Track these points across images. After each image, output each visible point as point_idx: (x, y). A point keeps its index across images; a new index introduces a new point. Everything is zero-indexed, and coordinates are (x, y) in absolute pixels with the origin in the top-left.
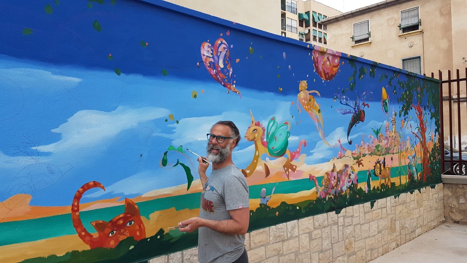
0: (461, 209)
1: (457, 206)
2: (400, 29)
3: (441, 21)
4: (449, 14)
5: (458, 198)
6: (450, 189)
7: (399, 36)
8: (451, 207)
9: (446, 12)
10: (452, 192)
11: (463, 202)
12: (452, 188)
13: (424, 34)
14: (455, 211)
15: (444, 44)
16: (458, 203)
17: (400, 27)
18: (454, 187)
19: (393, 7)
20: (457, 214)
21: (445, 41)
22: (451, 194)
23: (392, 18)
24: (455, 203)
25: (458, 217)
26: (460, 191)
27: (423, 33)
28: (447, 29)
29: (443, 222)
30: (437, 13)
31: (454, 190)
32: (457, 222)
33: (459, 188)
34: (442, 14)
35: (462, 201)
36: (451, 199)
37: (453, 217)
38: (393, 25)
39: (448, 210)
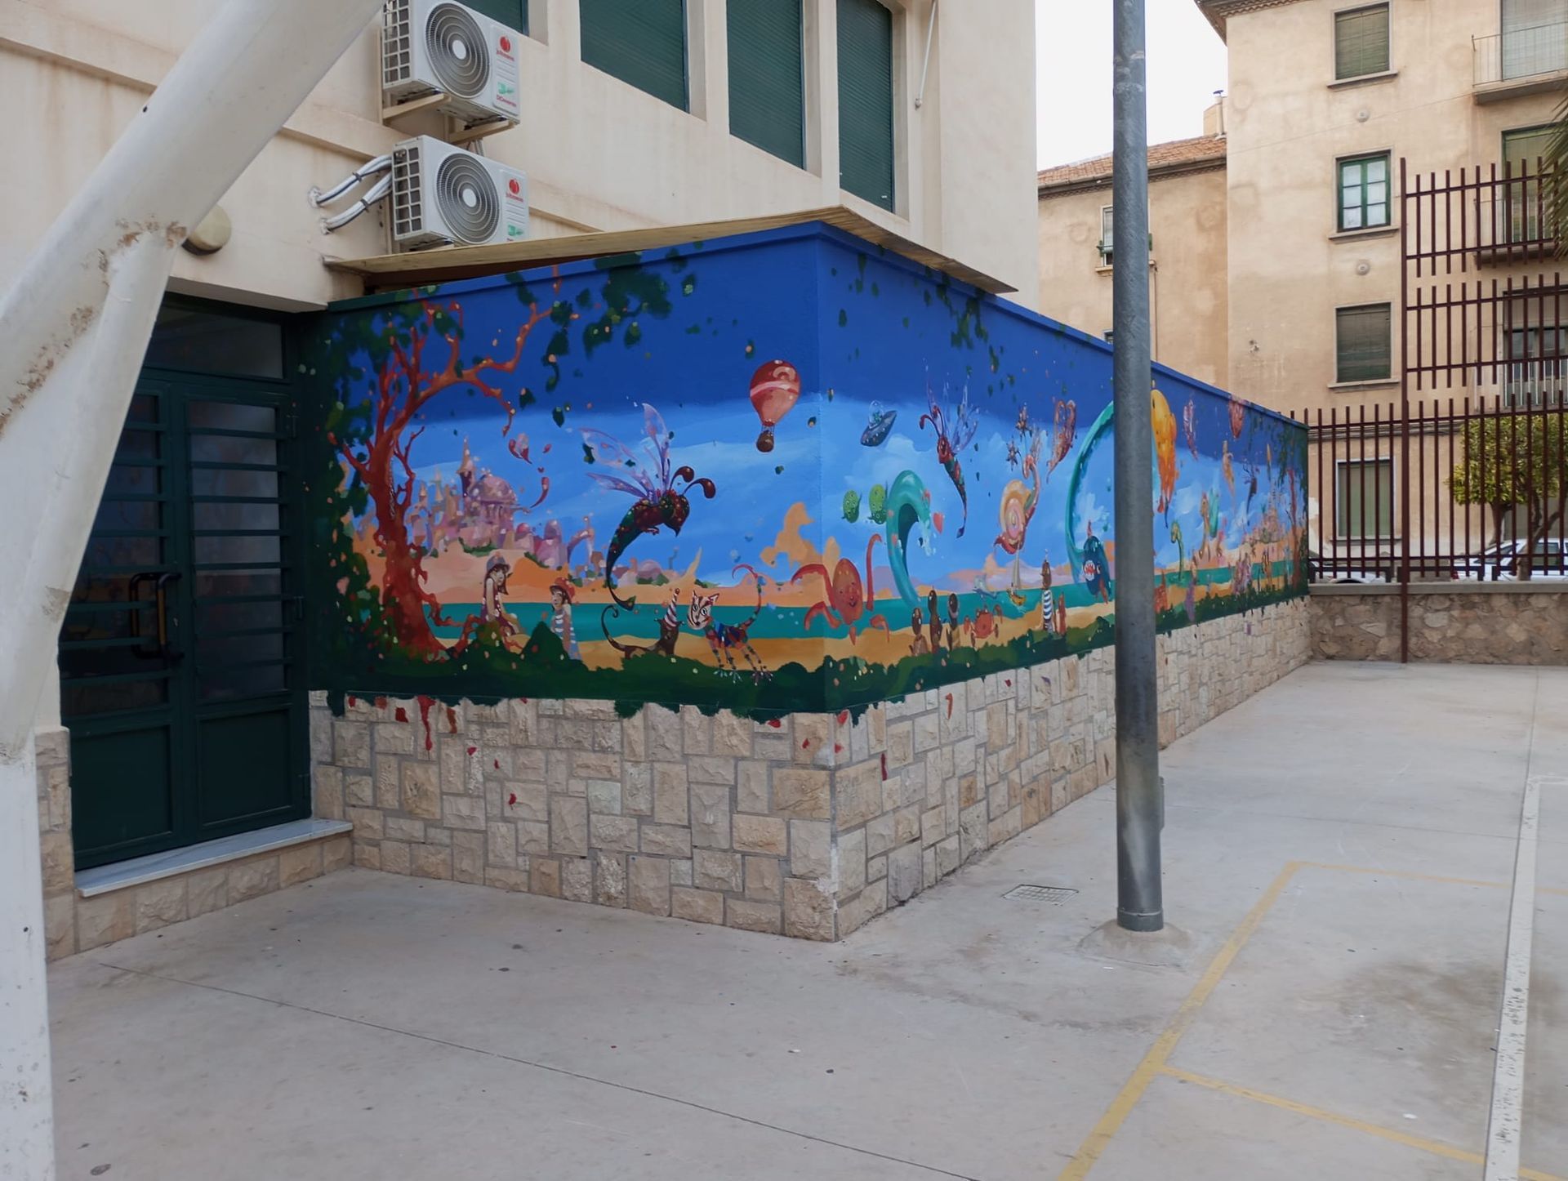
0: (1337, 635)
1: (1332, 631)
2: (1102, 255)
3: (1201, 244)
4: (1220, 226)
5: (1332, 619)
6: (1321, 605)
7: (1099, 272)
8: (1323, 634)
9: (1211, 223)
10: (1323, 608)
11: (1341, 624)
12: (1324, 603)
13: (1158, 273)
14: (1327, 640)
15: (1204, 302)
16: (1334, 627)
17: (1100, 248)
18: (1327, 600)
19: (1085, 195)
20: (1331, 644)
21: (1207, 293)
22: (1322, 613)
23: (1080, 224)
24: (1328, 626)
25: (1332, 649)
26: (1336, 607)
27: (1156, 269)
28: (1214, 263)
29: (1311, 658)
30: (1191, 222)
31: (1327, 605)
32: (1330, 658)
33: (1335, 601)
34: (1201, 227)
35: (1339, 622)
36: (1322, 621)
37: (1325, 649)
38: (1086, 241)
39: (1317, 638)
